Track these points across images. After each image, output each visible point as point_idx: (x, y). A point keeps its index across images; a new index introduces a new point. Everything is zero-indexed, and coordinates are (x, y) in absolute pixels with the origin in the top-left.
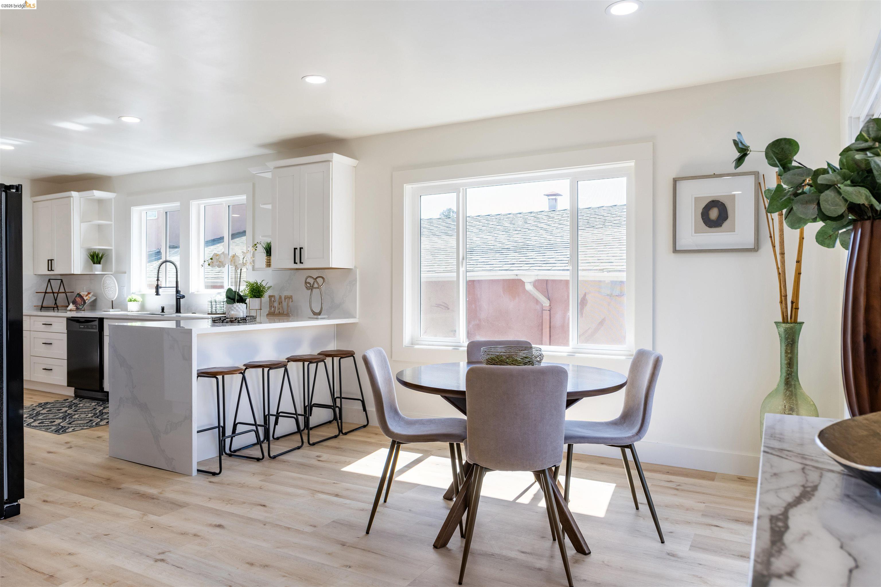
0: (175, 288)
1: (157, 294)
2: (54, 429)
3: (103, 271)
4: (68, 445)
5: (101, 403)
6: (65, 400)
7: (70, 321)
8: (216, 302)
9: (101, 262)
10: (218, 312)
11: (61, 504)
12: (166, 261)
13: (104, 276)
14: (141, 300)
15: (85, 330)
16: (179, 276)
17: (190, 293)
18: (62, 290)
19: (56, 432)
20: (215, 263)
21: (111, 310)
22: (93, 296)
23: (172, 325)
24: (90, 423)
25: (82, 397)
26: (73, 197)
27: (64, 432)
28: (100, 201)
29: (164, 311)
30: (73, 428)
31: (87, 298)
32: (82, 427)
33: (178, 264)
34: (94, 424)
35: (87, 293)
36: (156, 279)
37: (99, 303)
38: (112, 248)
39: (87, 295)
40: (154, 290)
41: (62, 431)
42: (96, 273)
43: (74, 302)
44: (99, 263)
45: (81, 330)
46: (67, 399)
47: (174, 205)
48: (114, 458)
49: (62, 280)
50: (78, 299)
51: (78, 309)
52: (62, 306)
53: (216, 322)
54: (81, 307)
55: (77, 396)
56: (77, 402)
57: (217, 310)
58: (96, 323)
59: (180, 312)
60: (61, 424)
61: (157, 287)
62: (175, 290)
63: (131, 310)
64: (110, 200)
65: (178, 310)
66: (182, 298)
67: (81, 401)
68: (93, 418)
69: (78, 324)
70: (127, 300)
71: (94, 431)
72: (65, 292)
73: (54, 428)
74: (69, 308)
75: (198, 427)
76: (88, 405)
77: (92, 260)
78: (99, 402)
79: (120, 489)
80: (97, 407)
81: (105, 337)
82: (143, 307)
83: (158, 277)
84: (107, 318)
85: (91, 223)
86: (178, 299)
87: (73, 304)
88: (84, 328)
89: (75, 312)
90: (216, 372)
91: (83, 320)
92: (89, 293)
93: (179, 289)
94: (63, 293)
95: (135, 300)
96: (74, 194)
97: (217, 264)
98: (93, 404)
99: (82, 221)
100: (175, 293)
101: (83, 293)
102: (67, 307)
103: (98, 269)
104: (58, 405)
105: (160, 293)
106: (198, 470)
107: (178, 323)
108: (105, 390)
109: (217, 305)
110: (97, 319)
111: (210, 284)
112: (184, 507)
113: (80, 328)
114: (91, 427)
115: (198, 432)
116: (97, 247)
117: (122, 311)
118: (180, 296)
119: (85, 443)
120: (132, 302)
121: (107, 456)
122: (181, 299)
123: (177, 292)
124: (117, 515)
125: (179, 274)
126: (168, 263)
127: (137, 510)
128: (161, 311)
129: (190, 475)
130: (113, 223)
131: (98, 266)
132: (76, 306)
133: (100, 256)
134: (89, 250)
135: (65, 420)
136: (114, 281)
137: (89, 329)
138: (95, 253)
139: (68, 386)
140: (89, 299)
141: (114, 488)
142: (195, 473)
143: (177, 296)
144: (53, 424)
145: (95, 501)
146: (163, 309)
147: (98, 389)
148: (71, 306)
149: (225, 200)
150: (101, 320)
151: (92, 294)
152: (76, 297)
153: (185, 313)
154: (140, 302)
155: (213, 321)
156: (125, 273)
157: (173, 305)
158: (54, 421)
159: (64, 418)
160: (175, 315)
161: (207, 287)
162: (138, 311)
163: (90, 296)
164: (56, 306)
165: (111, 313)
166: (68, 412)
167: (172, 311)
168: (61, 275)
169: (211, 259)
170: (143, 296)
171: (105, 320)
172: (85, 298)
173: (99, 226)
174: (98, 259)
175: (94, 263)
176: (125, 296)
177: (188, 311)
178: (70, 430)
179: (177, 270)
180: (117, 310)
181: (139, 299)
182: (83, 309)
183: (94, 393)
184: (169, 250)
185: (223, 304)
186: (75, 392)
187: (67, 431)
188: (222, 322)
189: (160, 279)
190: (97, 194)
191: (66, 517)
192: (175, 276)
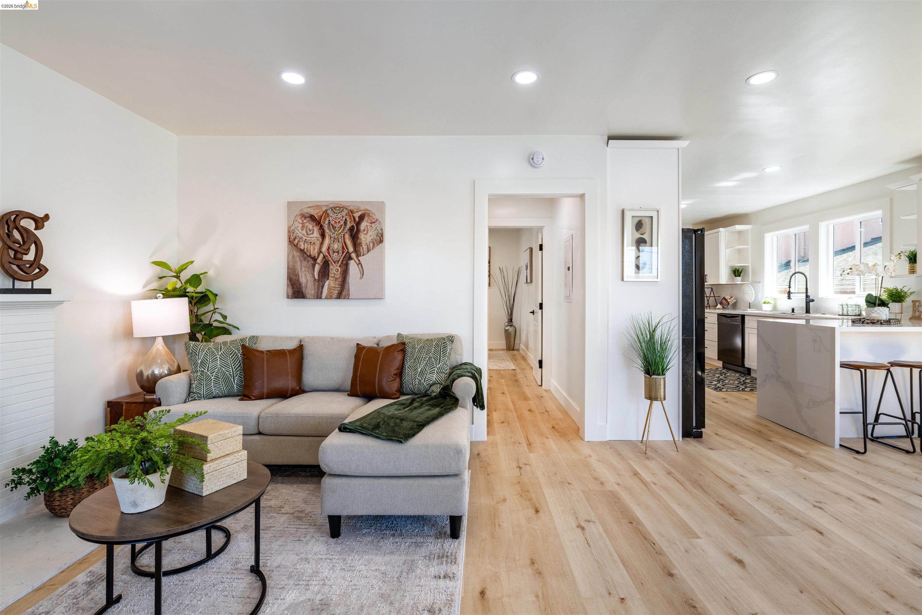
0: (805, 294)
1: (789, 298)
2: (714, 388)
3: (742, 282)
4: (725, 400)
5: (743, 375)
6: (716, 369)
7: (720, 316)
8: (847, 306)
9: (741, 276)
10: (850, 314)
11: (728, 439)
12: (795, 273)
13: (742, 286)
14: (774, 303)
15: (731, 323)
16: (808, 284)
17: (819, 297)
18: (712, 295)
19: (715, 389)
20: (854, 272)
21: (749, 309)
22: (734, 299)
23: (803, 322)
24: (738, 388)
25: (729, 369)
26: (720, 232)
27: (721, 390)
28: (740, 232)
29: (794, 312)
30: (726, 389)
31: (730, 300)
32: (733, 390)
33: (807, 274)
34: (741, 389)
35: (730, 297)
36: (788, 286)
37: (739, 304)
38: (750, 265)
39: (730, 299)
40: (787, 295)
41: (719, 390)
42: (737, 283)
43: (721, 303)
44: (740, 276)
45: (728, 322)
46: (718, 369)
47: (805, 228)
48: (759, 416)
49: (712, 288)
50: (724, 301)
51: (723, 308)
52: (713, 306)
53: (856, 322)
54: (726, 307)
55: (724, 367)
56: (725, 371)
57: (849, 313)
58: (740, 318)
59: (809, 313)
60: (717, 385)
61: (789, 293)
62: (805, 295)
63: (765, 310)
64: (748, 230)
65: (808, 311)
66: (812, 302)
67: (727, 371)
68: (739, 385)
69: (726, 318)
70: (762, 302)
71: (742, 394)
72: (714, 296)
73: (713, 386)
74: (717, 307)
75: (840, 409)
76: (734, 375)
77: (734, 274)
78: (741, 374)
79: (771, 441)
80: (740, 377)
81: (746, 328)
82: (775, 308)
83: (790, 285)
84: (747, 315)
85: (733, 248)
86: (808, 303)
87: (720, 305)
88: (729, 321)
89: (722, 310)
90: (860, 365)
91: (730, 315)
92: (732, 297)
93: (809, 294)
94: (713, 297)
95: (768, 303)
96: (722, 230)
97: (857, 273)
98: (737, 375)
99: (727, 248)
100: (805, 297)
101: (727, 297)
102: (716, 306)
103: (738, 280)
104: (712, 372)
105: (791, 298)
106: (840, 445)
107: (808, 321)
108: (746, 366)
109: (849, 308)
110: (740, 316)
111: (839, 290)
112: (832, 471)
113: (727, 321)
114: (739, 391)
115: (841, 413)
116: (738, 264)
117: (757, 310)
118: (810, 300)
119: (736, 401)
120: (766, 304)
121: (756, 415)
122: (810, 303)
123: (807, 296)
124: (773, 460)
125: (808, 282)
126: (797, 274)
127: (788, 461)
128: (792, 311)
129: (833, 447)
130: (749, 247)
131: (739, 278)
132: (722, 306)
133: (740, 271)
134: (731, 267)
135: (720, 383)
136: (751, 289)
137: (734, 322)
138: (736, 269)
139: (718, 360)
140: (731, 301)
141: (765, 439)
142: (837, 446)
143: (806, 300)
144: (712, 384)
145: (754, 445)
146: (793, 310)
147: (741, 365)
148: (719, 306)
149: (856, 218)
150: (743, 317)
151: (734, 298)
152: (722, 299)
153: (814, 313)
154: (773, 305)
155: (852, 321)
156: (760, 282)
157: (802, 308)
158: (712, 382)
159: (719, 381)
160: (805, 315)
161: (836, 293)
162: (771, 311)
163: (732, 299)
164: (708, 306)
165: (748, 311)
166: (720, 377)
167: (801, 312)
168: (711, 285)
169: (851, 269)
170: (775, 299)
171: (746, 316)
172: (729, 301)
173: (739, 250)
174: (739, 273)
175: (736, 276)
176: (760, 300)
177: (817, 312)
178: (724, 390)
179: (806, 280)
180: (753, 309)
181: (772, 302)
182: (727, 308)
183: (737, 367)
184: (798, 265)
185: (855, 307)
186: (723, 365)
187: (722, 390)
188: (862, 323)
189: (791, 286)
190: (738, 227)
191: (734, 449)
192: (805, 284)
